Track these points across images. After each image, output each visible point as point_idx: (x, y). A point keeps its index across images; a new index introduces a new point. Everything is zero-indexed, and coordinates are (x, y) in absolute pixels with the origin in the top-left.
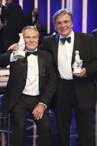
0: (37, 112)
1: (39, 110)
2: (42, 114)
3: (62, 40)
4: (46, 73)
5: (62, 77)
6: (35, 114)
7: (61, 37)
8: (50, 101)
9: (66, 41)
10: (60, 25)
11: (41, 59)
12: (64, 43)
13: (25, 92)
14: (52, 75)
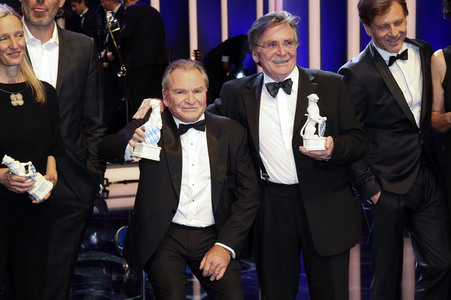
0: (211, 264)
1: (217, 260)
2: (223, 270)
3: (271, 88)
4: (229, 173)
5: (271, 179)
6: (207, 268)
7: (267, 80)
8: (244, 237)
9: (281, 90)
10: (275, 50)
11: (214, 139)
12: (274, 95)
13: (178, 219)
14: (245, 177)
